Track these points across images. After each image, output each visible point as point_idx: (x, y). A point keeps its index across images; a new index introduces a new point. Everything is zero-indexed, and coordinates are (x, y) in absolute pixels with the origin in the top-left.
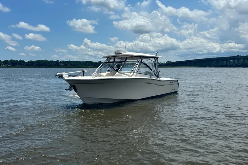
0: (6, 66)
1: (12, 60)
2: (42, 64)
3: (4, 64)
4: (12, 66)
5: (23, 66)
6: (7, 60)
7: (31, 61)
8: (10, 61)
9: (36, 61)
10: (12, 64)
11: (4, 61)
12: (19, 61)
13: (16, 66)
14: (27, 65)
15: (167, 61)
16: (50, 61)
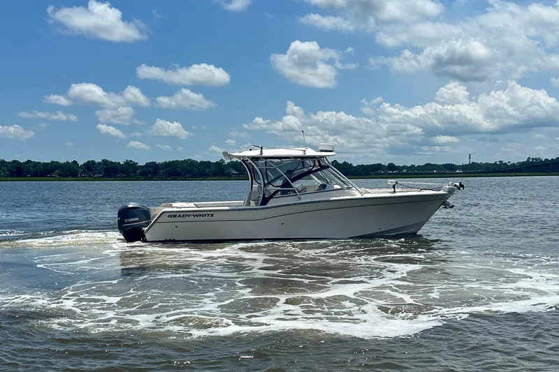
0: (90, 176)
1: (105, 162)
2: (179, 170)
3: (84, 171)
4: (104, 176)
5: (132, 176)
6: (93, 162)
7: (153, 163)
8: (99, 163)
9: (165, 163)
10: (105, 170)
11: (85, 164)
12: (122, 163)
13: (115, 176)
14: (141, 174)
15: (529, 158)
16: (202, 163)
